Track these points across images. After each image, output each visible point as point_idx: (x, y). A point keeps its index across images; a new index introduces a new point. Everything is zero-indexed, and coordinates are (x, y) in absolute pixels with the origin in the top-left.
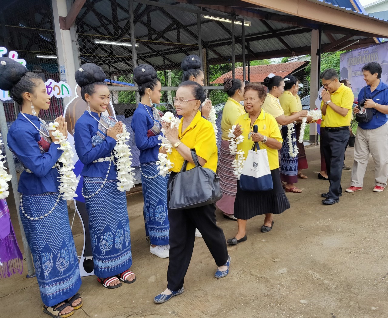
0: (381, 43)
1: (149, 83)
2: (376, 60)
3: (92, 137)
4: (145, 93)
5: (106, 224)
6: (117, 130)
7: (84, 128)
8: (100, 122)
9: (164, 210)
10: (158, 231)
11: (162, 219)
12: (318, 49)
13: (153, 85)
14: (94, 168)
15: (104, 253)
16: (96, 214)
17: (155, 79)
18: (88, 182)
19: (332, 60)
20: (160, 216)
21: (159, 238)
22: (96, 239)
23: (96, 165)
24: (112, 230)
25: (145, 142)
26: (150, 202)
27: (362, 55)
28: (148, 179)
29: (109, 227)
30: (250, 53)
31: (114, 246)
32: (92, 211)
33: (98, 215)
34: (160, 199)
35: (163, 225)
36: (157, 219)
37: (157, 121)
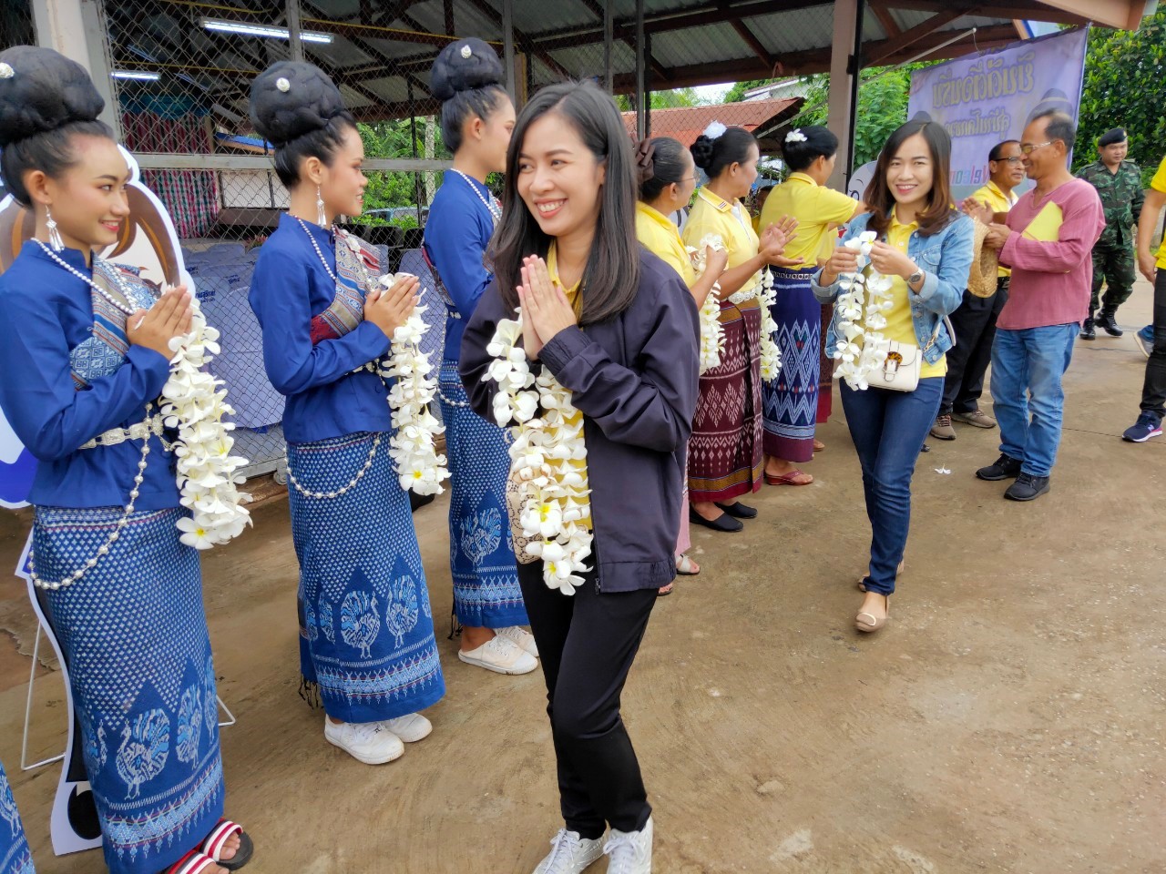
0: (1033, 40)
1: (311, 138)
3: (72, 346)
4: (302, 177)
5: (141, 682)
6: (172, 321)
7: (37, 313)
8: (97, 287)
9: (373, 607)
10: (349, 676)
11: (366, 638)
12: (853, 54)
13: (329, 146)
14: (87, 469)
15: (137, 788)
16: (98, 649)
17: (335, 119)
18: (62, 528)
19: (870, 95)
20: (357, 626)
21: (354, 698)
22: (102, 742)
23: (96, 459)
24: (165, 698)
25: (300, 362)
26: (320, 579)
27: (982, 72)
28: (315, 501)
29: (156, 690)
30: (652, 68)
31: (173, 755)
32: (82, 637)
33: (110, 653)
34: (358, 568)
35: (369, 659)
36: (345, 637)
37: (349, 283)
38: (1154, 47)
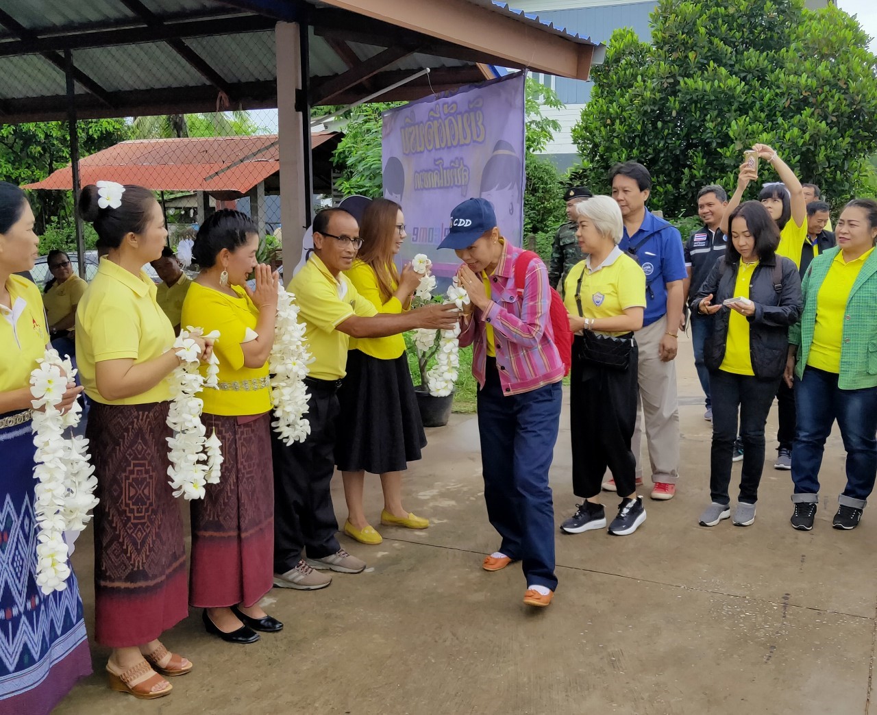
2: (478, 136)
27: (440, 117)
38: (672, 99)
